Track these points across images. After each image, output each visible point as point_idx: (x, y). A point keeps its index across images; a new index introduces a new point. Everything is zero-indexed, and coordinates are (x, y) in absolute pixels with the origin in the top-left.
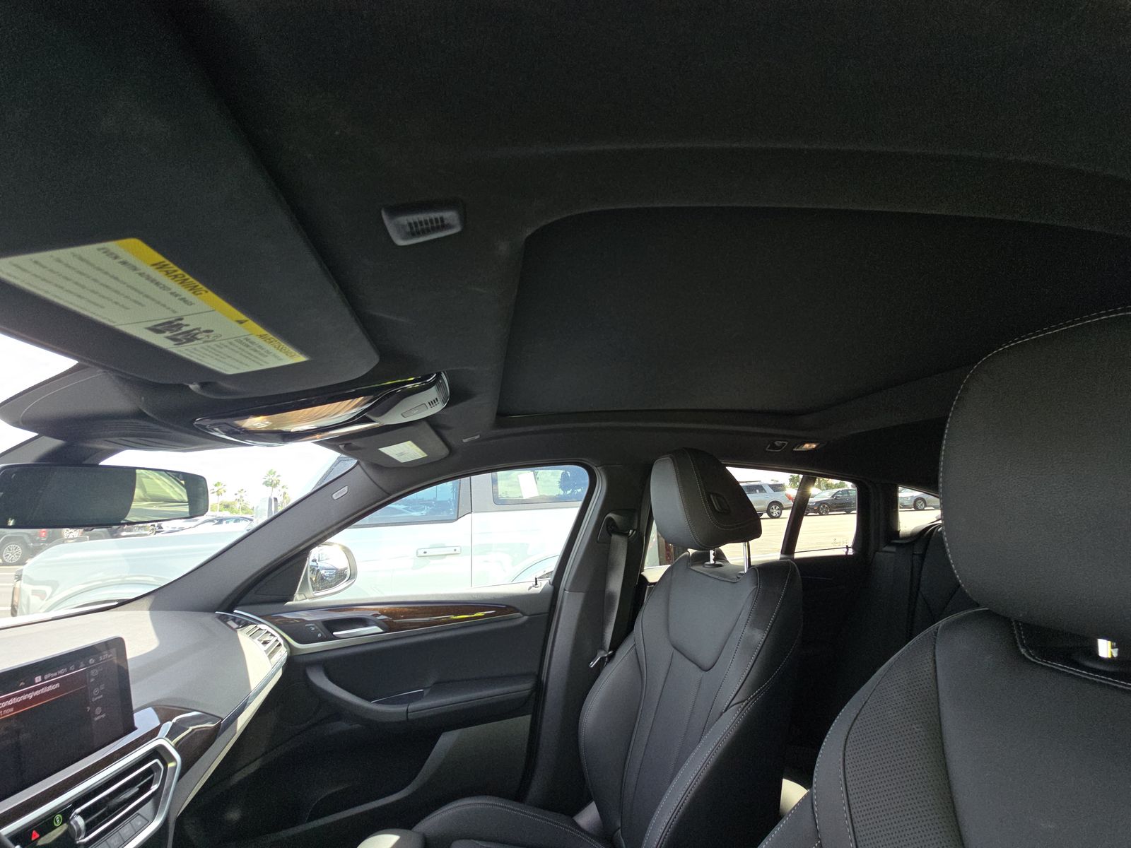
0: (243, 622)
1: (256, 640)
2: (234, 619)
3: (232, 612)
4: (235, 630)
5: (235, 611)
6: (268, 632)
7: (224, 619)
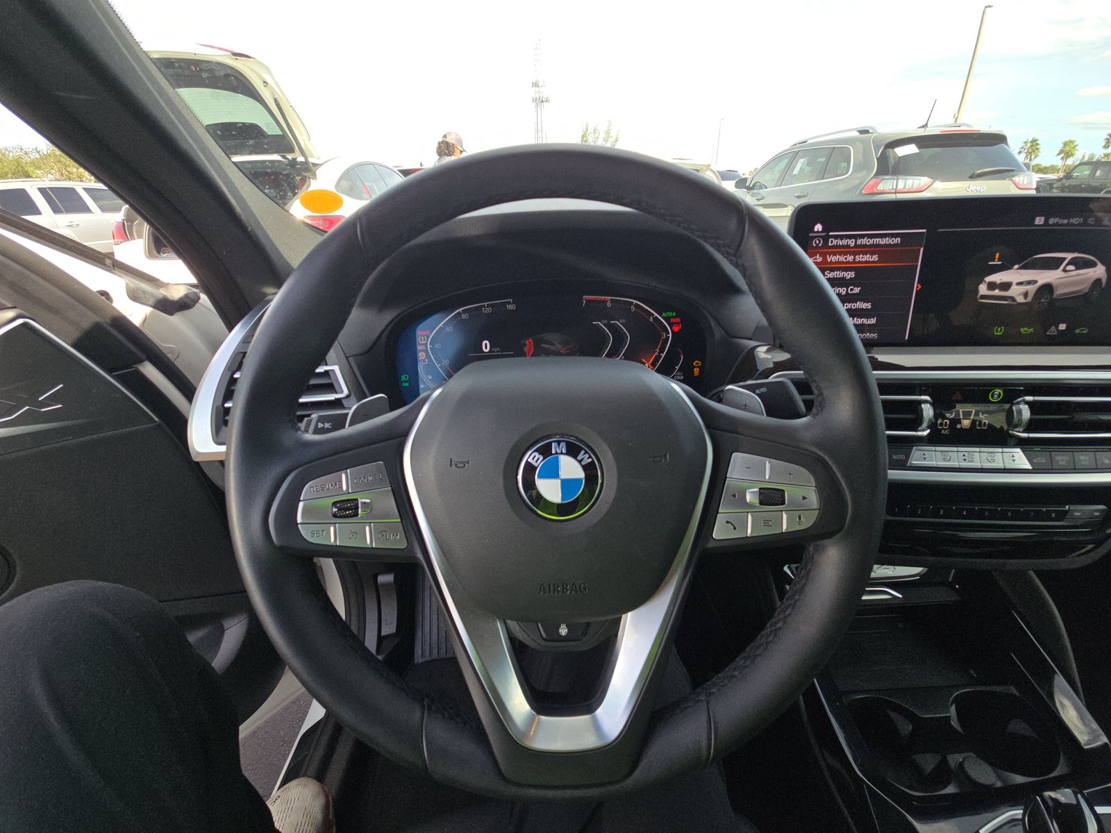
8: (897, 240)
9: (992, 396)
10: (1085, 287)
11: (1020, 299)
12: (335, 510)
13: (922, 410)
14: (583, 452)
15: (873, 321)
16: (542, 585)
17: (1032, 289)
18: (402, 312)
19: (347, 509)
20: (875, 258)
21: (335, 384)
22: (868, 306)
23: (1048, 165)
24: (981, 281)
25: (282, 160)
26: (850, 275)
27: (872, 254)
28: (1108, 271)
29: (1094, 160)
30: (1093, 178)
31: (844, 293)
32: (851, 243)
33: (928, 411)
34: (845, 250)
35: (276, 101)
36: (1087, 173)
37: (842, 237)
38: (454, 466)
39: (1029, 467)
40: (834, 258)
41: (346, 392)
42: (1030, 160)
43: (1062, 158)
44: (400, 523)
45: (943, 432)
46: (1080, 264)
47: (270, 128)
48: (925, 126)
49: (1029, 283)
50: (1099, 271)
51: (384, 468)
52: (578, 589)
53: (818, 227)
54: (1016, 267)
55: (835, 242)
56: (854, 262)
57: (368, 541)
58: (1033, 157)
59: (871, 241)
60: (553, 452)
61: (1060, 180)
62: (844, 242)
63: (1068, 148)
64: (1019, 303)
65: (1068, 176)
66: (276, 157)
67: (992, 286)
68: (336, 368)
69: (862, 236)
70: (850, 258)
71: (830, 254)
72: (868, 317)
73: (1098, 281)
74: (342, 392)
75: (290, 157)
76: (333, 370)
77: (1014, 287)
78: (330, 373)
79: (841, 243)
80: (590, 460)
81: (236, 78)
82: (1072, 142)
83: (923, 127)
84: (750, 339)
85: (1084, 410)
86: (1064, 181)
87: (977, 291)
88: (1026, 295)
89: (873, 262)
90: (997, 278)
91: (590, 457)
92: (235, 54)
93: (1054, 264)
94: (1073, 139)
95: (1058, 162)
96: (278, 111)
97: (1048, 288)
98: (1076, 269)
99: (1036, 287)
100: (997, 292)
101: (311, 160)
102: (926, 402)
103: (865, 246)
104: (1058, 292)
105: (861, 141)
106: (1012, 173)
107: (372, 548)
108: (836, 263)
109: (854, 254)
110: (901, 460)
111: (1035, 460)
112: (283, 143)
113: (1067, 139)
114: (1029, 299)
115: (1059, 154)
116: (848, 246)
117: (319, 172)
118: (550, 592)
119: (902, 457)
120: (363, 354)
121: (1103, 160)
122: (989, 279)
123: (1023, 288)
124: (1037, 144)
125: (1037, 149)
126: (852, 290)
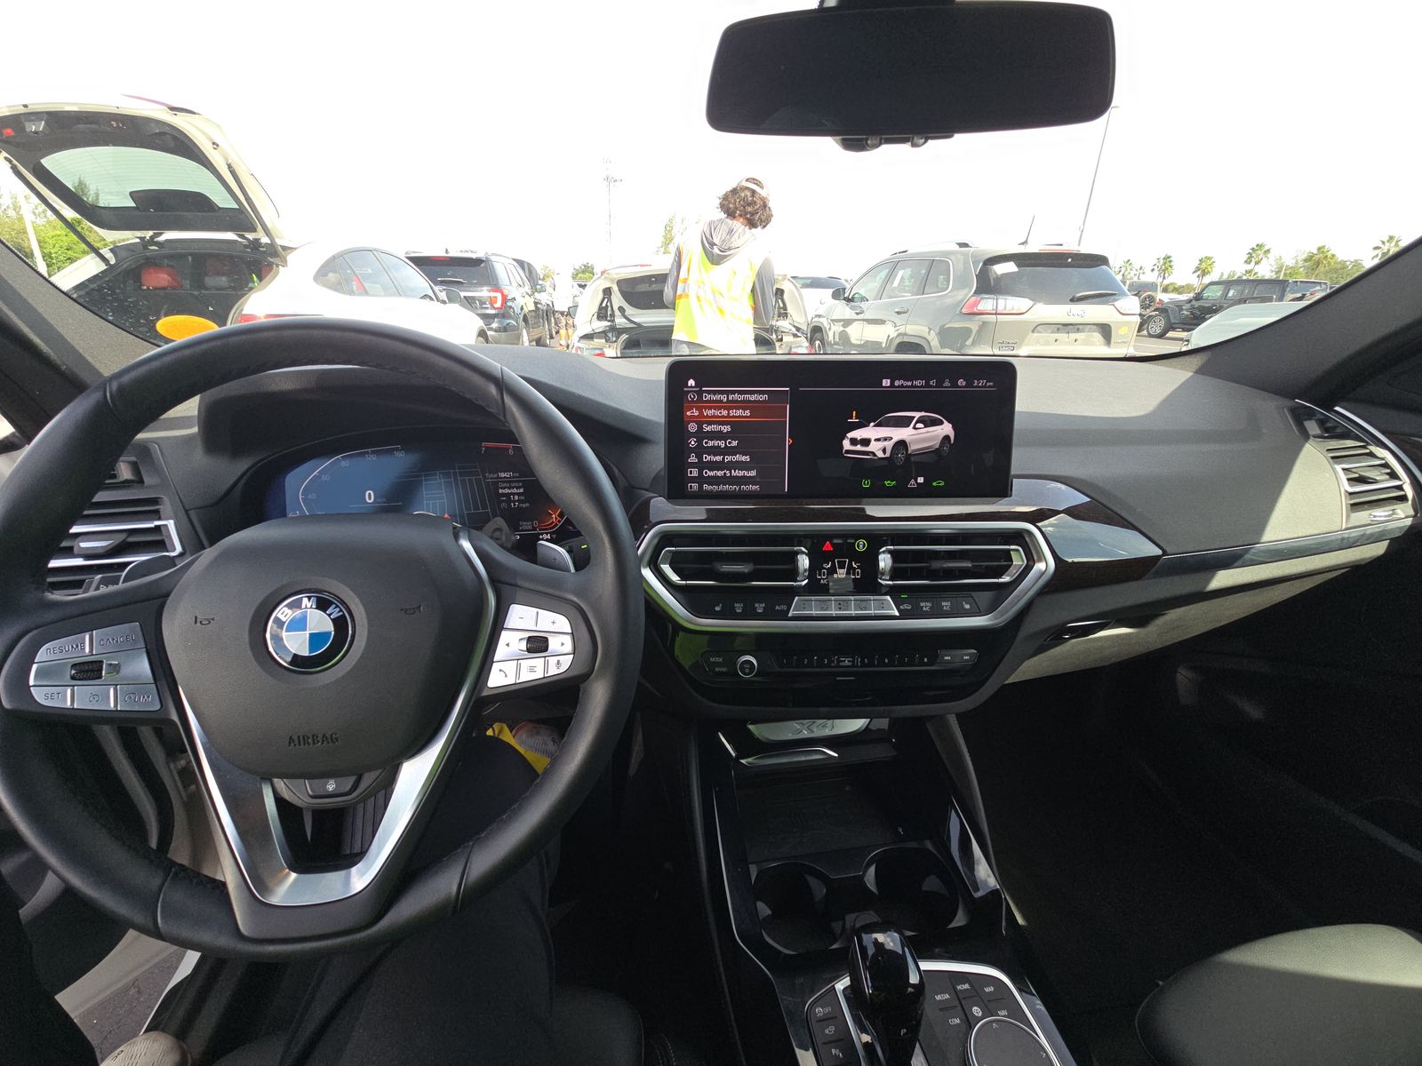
0: (1338, 430)
1: (1338, 468)
2: (1322, 422)
3: (1330, 409)
4: (1306, 436)
5: (1337, 408)
6: (1386, 466)
7: (1300, 416)
8: (766, 397)
9: (858, 547)
10: (936, 443)
11: (880, 454)
12: (73, 672)
13: (798, 560)
14: (334, 606)
15: (753, 473)
16: (291, 738)
17: (889, 445)
18: (260, 461)
19: (88, 671)
20: (748, 413)
21: (167, 542)
22: (746, 458)
23: (1184, 284)
24: (844, 437)
25: (240, 240)
26: (726, 429)
27: (744, 409)
28: (954, 428)
29: (1235, 278)
30: (1225, 299)
31: (723, 446)
32: (724, 398)
33: (804, 562)
34: (718, 405)
35: (230, 167)
36: (1219, 294)
37: (715, 393)
38: (198, 624)
39: (897, 614)
40: (711, 412)
41: (179, 549)
42: (1164, 278)
43: (1198, 276)
44: (154, 685)
45: (822, 581)
46: (929, 423)
47: (221, 199)
48: (1025, 243)
49: (885, 439)
50: (946, 429)
51: (139, 629)
52: (330, 740)
53: (691, 382)
54: (872, 424)
55: (708, 397)
56: (728, 416)
57: (112, 705)
58: (1166, 275)
59: (742, 397)
60: (303, 606)
61: (1190, 301)
62: (718, 397)
63: (1204, 266)
64: (879, 458)
65: (1198, 297)
66: (230, 236)
67: (854, 442)
68: (171, 524)
69: (733, 392)
70: (725, 413)
71: (706, 408)
72: (748, 469)
73: (947, 438)
74: (174, 550)
75: (250, 236)
76: (166, 525)
77: (873, 442)
78: (163, 529)
79: (714, 398)
80: (341, 613)
81: (175, 138)
82: (1209, 258)
83: (1023, 244)
84: (646, 490)
85: (937, 559)
86: (1194, 302)
87: (842, 447)
88: (884, 451)
89: (746, 417)
90: (858, 434)
91: (341, 611)
92: (172, 109)
93: (904, 423)
94: (1209, 255)
95: (1194, 281)
96: (232, 179)
97: (901, 444)
98: (925, 427)
99: (891, 443)
100: (859, 448)
101: (279, 242)
102: (803, 553)
103: (737, 401)
104: (912, 448)
105: (962, 253)
106: (1113, 297)
107: (117, 710)
108: (712, 417)
109: (728, 409)
110: (782, 610)
111: (901, 607)
112: (240, 219)
113: (1203, 256)
114: (888, 455)
115: (1194, 272)
116: (721, 401)
117: (291, 258)
118: (300, 745)
119: (784, 607)
120: (211, 506)
121: (1245, 278)
122: (850, 435)
123: (881, 444)
124: (1171, 261)
125: (1171, 266)
126: (730, 443)
